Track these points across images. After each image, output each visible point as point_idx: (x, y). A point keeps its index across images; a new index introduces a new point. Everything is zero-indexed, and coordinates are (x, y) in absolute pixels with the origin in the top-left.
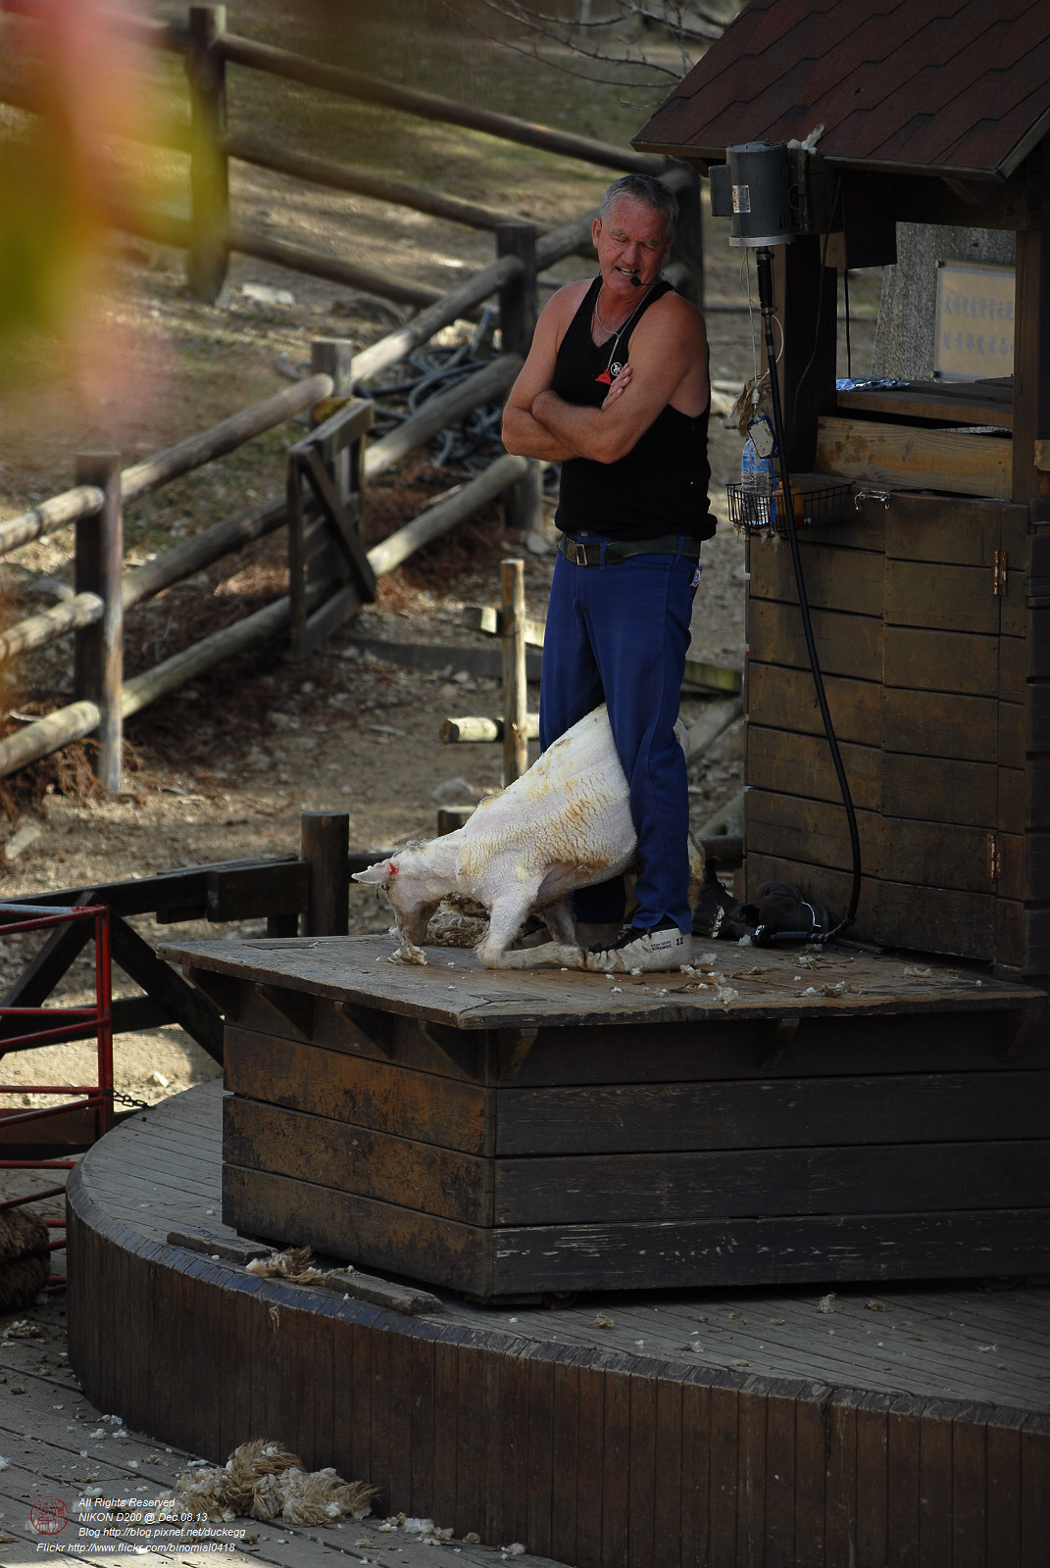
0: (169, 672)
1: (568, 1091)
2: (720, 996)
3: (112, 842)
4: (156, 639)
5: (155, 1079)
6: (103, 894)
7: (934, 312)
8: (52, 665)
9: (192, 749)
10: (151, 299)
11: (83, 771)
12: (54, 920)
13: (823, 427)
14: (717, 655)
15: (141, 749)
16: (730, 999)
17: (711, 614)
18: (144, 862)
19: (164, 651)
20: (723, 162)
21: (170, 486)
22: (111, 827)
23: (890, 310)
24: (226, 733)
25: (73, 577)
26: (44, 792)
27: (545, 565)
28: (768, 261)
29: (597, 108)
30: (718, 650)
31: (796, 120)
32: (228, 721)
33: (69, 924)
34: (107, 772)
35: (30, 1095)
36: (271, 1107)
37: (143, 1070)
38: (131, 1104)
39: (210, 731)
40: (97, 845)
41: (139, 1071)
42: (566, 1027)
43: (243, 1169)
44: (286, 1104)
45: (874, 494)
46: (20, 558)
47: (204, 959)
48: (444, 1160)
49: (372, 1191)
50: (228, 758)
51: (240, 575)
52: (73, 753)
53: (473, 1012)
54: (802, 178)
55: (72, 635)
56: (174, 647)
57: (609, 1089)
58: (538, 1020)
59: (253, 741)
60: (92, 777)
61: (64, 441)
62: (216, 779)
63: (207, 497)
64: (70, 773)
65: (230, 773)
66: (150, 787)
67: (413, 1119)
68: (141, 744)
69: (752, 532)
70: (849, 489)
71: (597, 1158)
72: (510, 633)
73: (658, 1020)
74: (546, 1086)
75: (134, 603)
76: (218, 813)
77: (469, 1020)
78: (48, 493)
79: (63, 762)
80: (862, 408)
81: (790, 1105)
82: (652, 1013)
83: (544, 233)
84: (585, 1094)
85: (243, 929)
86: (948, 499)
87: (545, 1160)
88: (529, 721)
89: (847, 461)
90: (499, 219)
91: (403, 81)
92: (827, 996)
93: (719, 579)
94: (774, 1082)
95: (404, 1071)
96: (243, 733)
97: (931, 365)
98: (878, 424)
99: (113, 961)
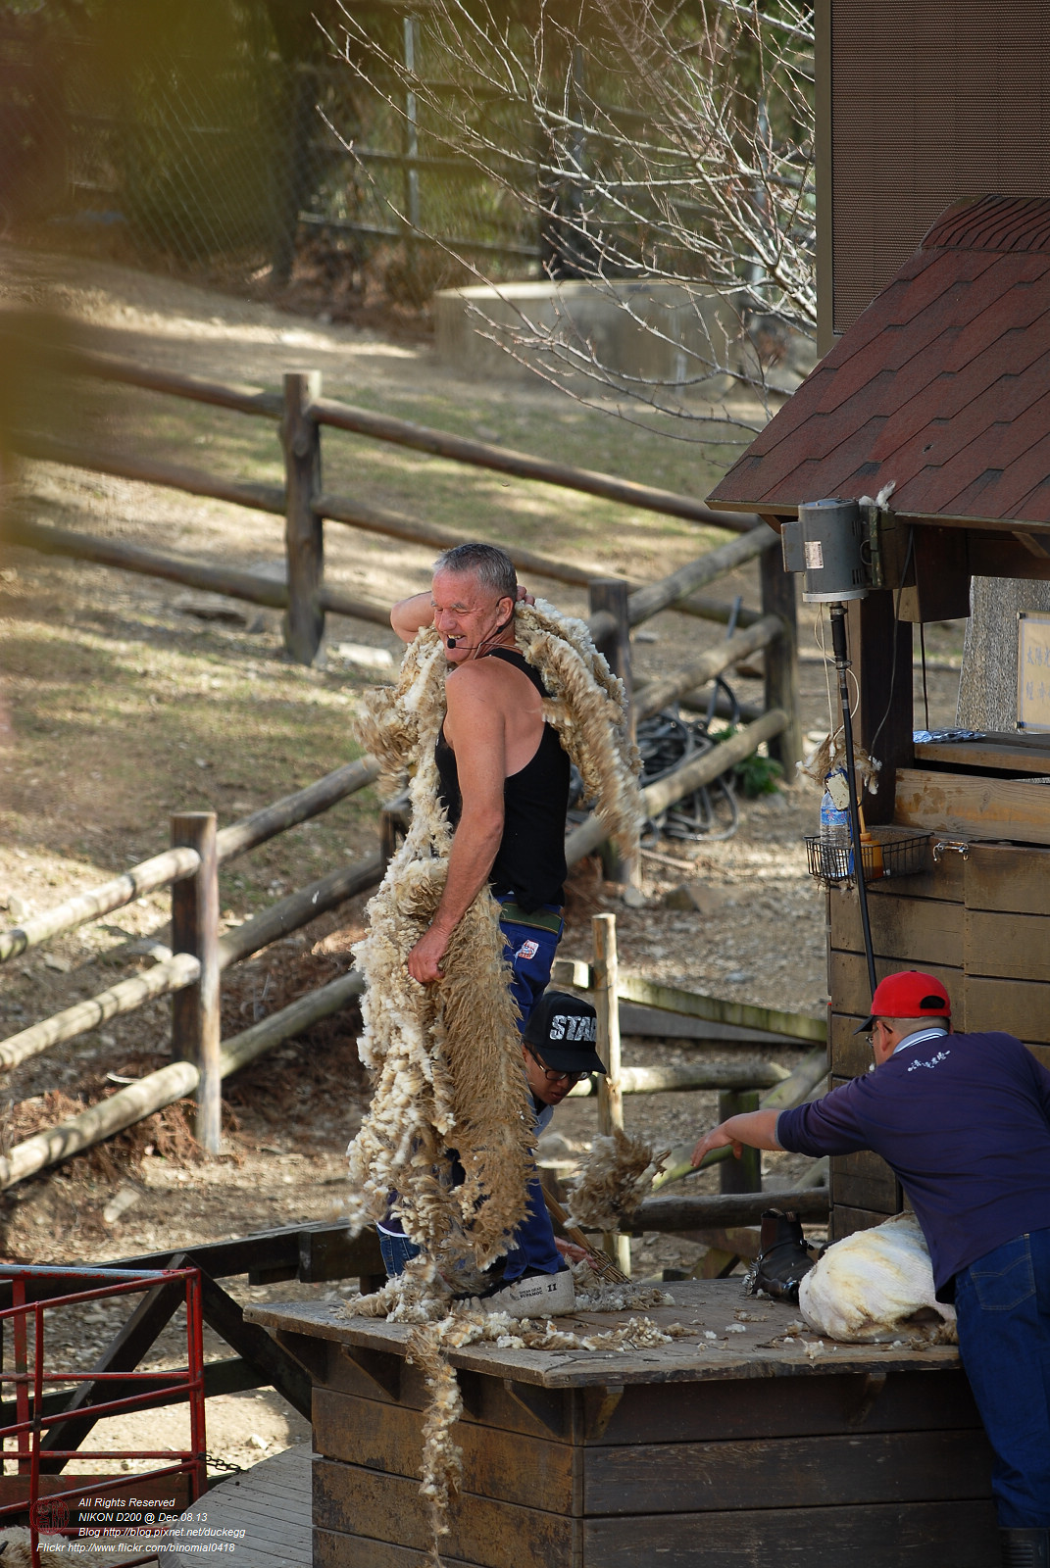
0: (267, 1031)
1: (656, 1449)
2: (806, 1350)
3: (211, 1203)
4: (254, 999)
5: (254, 1442)
6: (195, 1256)
7: (1016, 663)
8: (151, 1027)
9: (290, 1108)
10: (248, 661)
11: (181, 1133)
12: (146, 1283)
13: (901, 779)
14: (814, 1006)
15: (240, 1109)
16: (816, 1354)
17: (808, 965)
18: (243, 1222)
19: (262, 1010)
20: (795, 519)
21: (264, 847)
22: (210, 1188)
23: (973, 661)
24: (324, 1091)
25: (170, 938)
26: (143, 1154)
27: (643, 918)
28: (842, 616)
29: (693, 465)
30: (815, 1002)
31: (868, 475)
32: (326, 1080)
33: (161, 1286)
34: (205, 1133)
35: (128, 1461)
36: (360, 1470)
37: (241, 1433)
38: (224, 1468)
39: (308, 1089)
40: (195, 1206)
41: (239, 1434)
42: (652, 1384)
43: (333, 1533)
44: (375, 1466)
45: (952, 845)
46: (119, 920)
47: (291, 1321)
48: (533, 1521)
49: (461, 1553)
50: (328, 1116)
51: (337, 934)
52: (172, 1115)
53: (559, 1371)
54: (874, 534)
55: (169, 996)
56: (271, 1006)
57: (696, 1446)
58: (623, 1377)
59: (351, 1099)
60: (191, 1139)
61: (162, 803)
62: (314, 1137)
63: (304, 856)
64: (169, 1134)
65: (328, 1131)
66: (248, 1147)
67: (501, 1479)
68: (239, 1104)
69: (832, 884)
70: (928, 841)
71: (686, 1516)
72: (602, 987)
73: (744, 1377)
74: (634, 1444)
75: (231, 963)
76: (317, 1172)
77: (554, 1379)
78: (144, 855)
79: (163, 1124)
80: (939, 760)
81: (879, 1460)
82: (738, 1369)
83: (637, 589)
84: (672, 1452)
85: (341, 1288)
86: (1026, 849)
87: (634, 1519)
88: (622, 1075)
89: (926, 812)
90: (592, 576)
91: (498, 442)
92: (914, 1349)
93: (816, 930)
94: (863, 1437)
95: (492, 1431)
96: (341, 1092)
97: (1014, 715)
98: (956, 776)
99: (204, 1323)
